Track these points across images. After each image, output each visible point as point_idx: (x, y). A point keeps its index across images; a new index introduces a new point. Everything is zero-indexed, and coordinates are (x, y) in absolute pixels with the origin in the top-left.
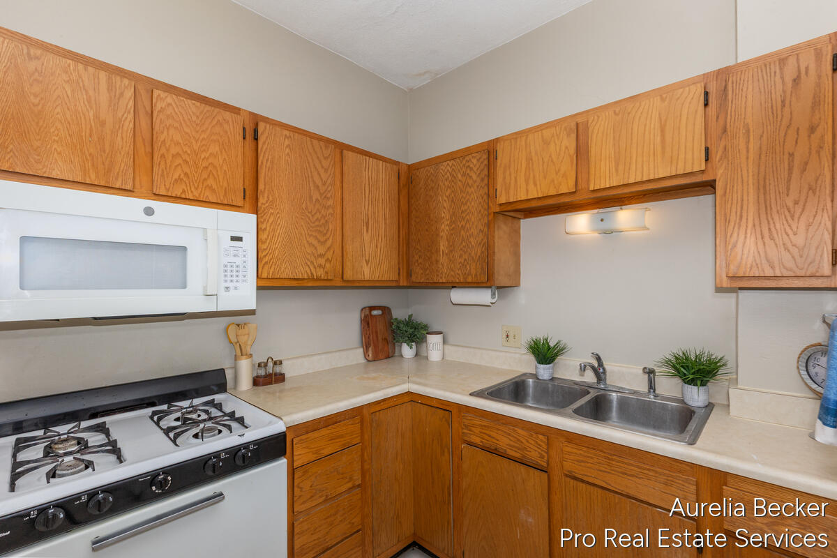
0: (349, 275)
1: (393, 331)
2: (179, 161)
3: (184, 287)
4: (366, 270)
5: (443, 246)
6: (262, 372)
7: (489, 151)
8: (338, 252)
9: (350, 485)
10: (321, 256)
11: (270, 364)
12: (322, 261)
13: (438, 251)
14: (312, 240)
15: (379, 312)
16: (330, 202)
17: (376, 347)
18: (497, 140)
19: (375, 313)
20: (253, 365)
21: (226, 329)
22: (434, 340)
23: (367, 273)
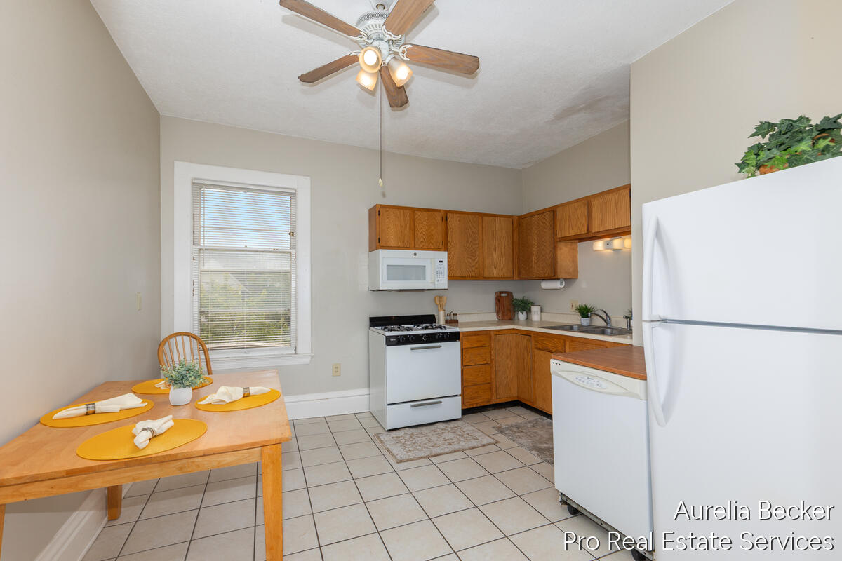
0: (486, 275)
1: (514, 305)
2: (422, 234)
3: (425, 280)
4: (495, 272)
5: (534, 258)
6: (449, 318)
7: (553, 211)
8: (481, 264)
9: (485, 362)
10: (473, 266)
11: (452, 316)
12: (474, 269)
13: (532, 261)
14: (469, 260)
15: (506, 295)
16: (477, 242)
17: (503, 313)
18: (557, 206)
19: (503, 295)
20: (445, 315)
21: (435, 299)
22: (535, 309)
23: (495, 274)
